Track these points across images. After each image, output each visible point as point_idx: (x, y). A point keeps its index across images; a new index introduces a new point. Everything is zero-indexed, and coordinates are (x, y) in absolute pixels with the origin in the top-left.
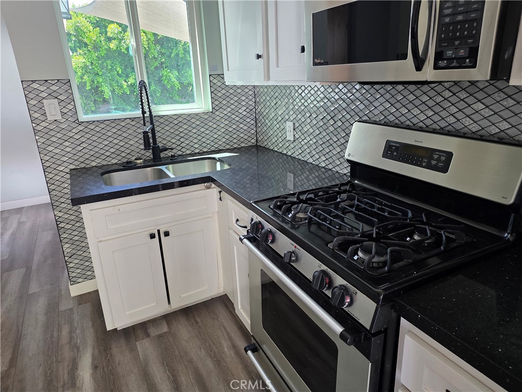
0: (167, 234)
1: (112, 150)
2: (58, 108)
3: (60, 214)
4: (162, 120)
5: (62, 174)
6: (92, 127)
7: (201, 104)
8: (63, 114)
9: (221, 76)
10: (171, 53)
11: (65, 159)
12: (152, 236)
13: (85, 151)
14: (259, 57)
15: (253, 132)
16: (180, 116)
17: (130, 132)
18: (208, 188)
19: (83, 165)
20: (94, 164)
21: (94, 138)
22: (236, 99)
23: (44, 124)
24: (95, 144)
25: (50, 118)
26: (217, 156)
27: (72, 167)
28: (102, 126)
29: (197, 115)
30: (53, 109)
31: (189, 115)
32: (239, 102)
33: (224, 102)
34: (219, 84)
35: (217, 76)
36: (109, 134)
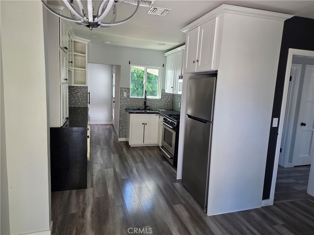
0: (146, 124)
1: (135, 105)
2: (126, 94)
3: (121, 119)
4: (148, 100)
5: (123, 109)
6: (132, 99)
7: (158, 97)
8: (127, 96)
9: (164, 90)
10: (150, 76)
11: (125, 106)
12: (143, 124)
13: (130, 105)
14: (172, 87)
15: (171, 105)
16: (152, 99)
17: (140, 101)
18: (157, 115)
19: (128, 108)
20: (131, 108)
21: (132, 102)
22: (168, 96)
23: (122, 97)
24: (132, 103)
25: (124, 96)
26: (160, 110)
27: (126, 108)
28: (134, 99)
29: (157, 99)
30: (125, 94)
31: (155, 99)
32: (168, 97)
33: (164, 97)
34: (164, 92)
35: (163, 90)
36: (136, 101)
